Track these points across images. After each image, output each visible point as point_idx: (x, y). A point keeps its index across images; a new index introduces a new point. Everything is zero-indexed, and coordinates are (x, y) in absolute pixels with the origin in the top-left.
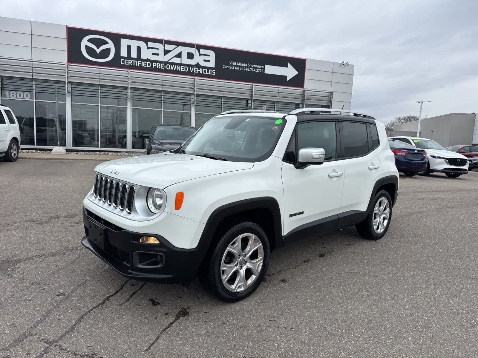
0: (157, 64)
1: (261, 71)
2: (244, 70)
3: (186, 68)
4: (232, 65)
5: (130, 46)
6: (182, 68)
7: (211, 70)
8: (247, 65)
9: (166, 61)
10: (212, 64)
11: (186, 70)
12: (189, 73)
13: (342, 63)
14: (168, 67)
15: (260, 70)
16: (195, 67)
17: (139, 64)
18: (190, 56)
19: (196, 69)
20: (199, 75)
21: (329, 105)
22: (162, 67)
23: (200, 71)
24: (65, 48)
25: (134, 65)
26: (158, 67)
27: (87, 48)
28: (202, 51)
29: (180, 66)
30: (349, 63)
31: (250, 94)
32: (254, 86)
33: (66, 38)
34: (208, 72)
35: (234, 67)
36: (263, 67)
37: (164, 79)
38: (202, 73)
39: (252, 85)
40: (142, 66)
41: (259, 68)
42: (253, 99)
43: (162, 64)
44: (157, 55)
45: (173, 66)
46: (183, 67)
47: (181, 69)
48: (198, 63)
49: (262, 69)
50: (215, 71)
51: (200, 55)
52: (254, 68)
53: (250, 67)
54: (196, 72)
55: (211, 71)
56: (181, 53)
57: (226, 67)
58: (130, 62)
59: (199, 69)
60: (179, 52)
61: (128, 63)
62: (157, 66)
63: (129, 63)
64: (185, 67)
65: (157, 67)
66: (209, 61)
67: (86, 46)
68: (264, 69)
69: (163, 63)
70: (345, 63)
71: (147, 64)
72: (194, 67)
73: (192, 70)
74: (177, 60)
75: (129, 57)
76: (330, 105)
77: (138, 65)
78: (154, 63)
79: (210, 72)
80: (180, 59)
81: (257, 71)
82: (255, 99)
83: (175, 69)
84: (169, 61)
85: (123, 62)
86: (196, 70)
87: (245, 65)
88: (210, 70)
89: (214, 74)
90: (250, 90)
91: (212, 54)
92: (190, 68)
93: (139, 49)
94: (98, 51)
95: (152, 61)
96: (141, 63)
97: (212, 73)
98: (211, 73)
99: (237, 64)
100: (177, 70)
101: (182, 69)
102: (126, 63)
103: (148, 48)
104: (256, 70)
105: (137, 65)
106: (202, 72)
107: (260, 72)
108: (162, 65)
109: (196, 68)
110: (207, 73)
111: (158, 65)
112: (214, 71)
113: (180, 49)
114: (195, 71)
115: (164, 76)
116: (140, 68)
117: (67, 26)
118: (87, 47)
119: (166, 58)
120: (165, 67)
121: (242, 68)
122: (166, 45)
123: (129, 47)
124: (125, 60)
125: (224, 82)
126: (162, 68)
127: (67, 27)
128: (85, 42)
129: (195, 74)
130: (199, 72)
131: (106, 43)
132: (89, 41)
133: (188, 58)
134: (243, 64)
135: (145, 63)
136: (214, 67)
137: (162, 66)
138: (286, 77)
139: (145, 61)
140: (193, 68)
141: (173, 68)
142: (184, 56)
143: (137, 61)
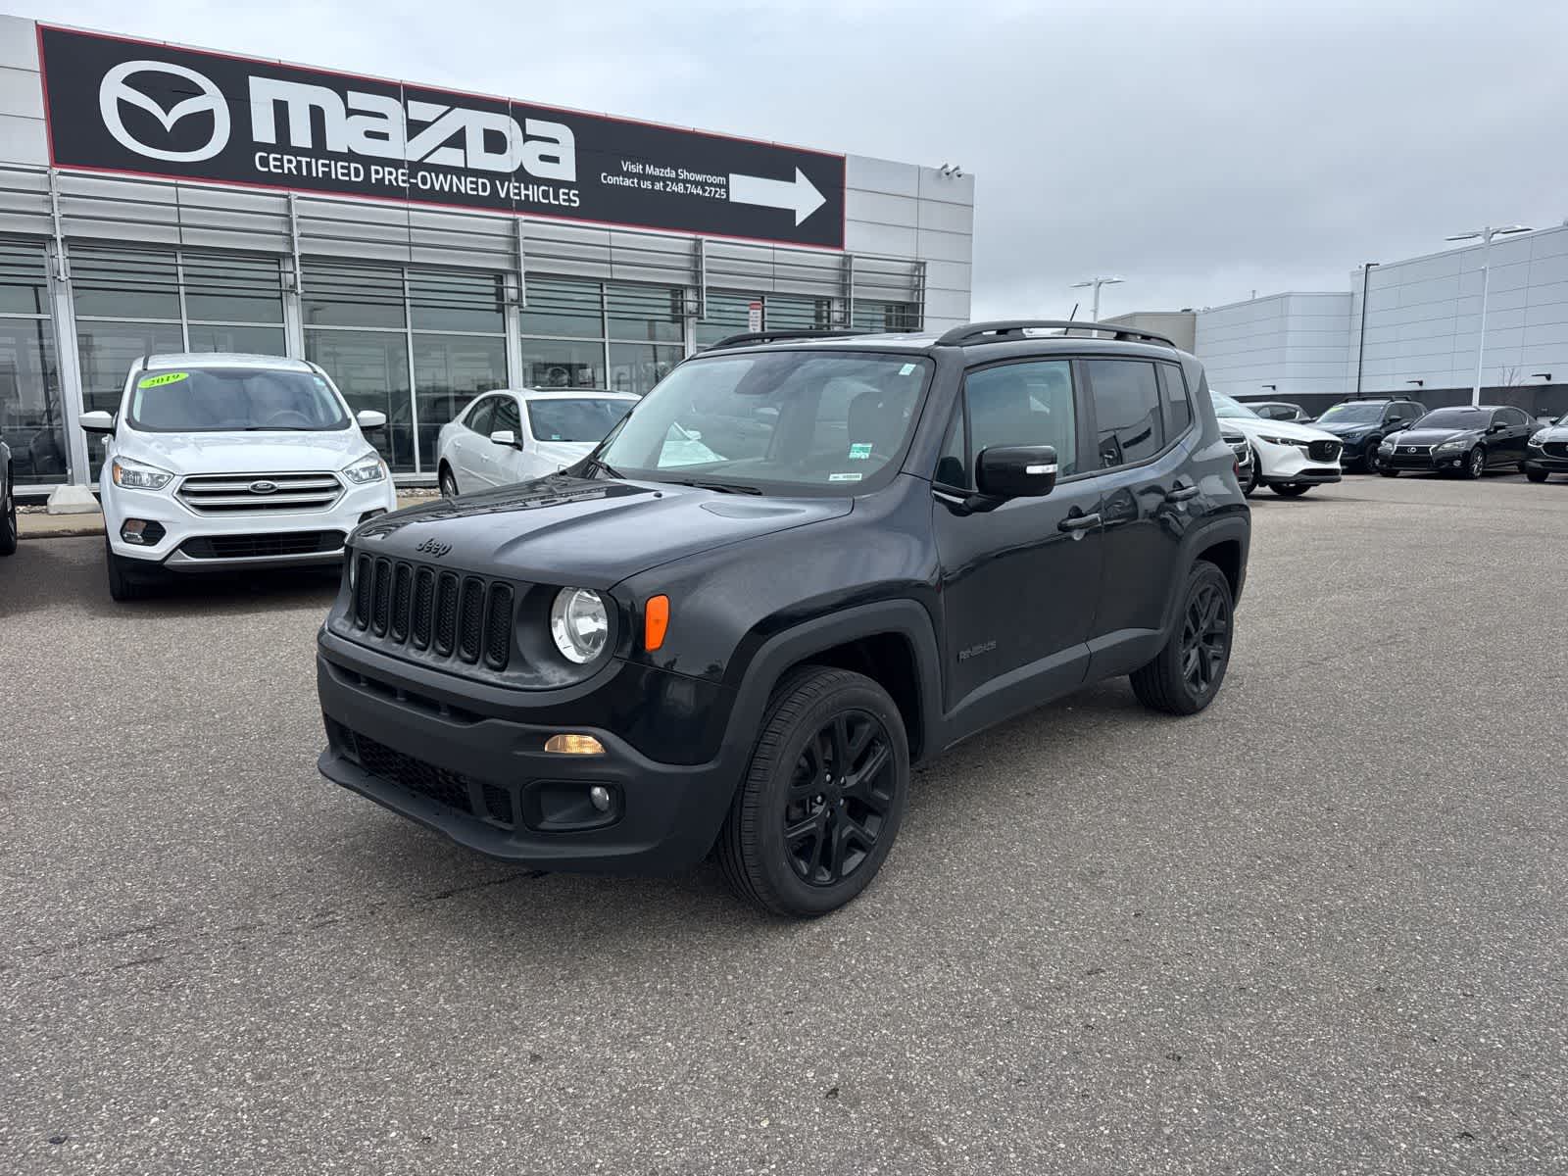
0: (387, 169)
1: (720, 194)
2: (668, 190)
3: (484, 184)
4: (629, 175)
5: (285, 104)
6: (471, 182)
7: (567, 191)
8: (677, 174)
9: (416, 158)
10: (567, 171)
11: (484, 190)
12: (494, 203)
13: (944, 167)
14: (424, 178)
15: (716, 192)
16: (513, 180)
17: (323, 172)
18: (495, 142)
19: (516, 188)
20: (527, 207)
21: (915, 301)
22: (403, 181)
23: (530, 193)
24: (38, 107)
25: (305, 173)
26: (390, 180)
27: (125, 108)
28: (534, 126)
29: (463, 178)
30: (962, 171)
31: (692, 269)
32: (704, 244)
33: (39, 70)
34: (556, 197)
35: (636, 181)
36: (721, 180)
37: (412, 224)
38: (536, 200)
39: (699, 242)
40: (334, 176)
41: (711, 185)
42: (705, 287)
43: (404, 171)
44: (384, 137)
45: (441, 177)
46: (474, 179)
47: (465, 186)
48: (521, 166)
49: (720, 186)
50: (577, 192)
51: (527, 138)
52: (696, 183)
53: (685, 181)
54: (518, 198)
55: (564, 194)
56: (463, 130)
57: (612, 180)
58: (289, 164)
59: (527, 189)
60: (459, 128)
61: (282, 167)
62: (387, 177)
63: (286, 165)
64: (480, 181)
65: (387, 182)
66: (555, 160)
67: (120, 102)
68: (727, 187)
69: (406, 166)
70: (951, 168)
71: (349, 171)
72: (510, 182)
73: (502, 190)
74: (452, 157)
75: (283, 143)
76: (918, 299)
77: (317, 173)
78: (373, 168)
79: (561, 197)
80: (462, 151)
81: (707, 194)
82: (710, 284)
83: (446, 188)
84: (426, 161)
85: (264, 162)
86: (516, 191)
87: (670, 173)
88: (561, 191)
89: (577, 204)
90: (691, 255)
91: (564, 134)
92: (498, 183)
93: (317, 115)
94: (168, 121)
95: (367, 161)
96: (329, 166)
97: (570, 200)
98: (564, 200)
99: (644, 169)
100: (455, 190)
101: (472, 189)
102: (275, 167)
103: (350, 112)
104: (704, 191)
105: (314, 175)
106: (538, 199)
107: (717, 196)
108: (403, 174)
109: (517, 184)
110: (552, 202)
111: (390, 173)
112: (574, 195)
113: (460, 117)
114: (515, 194)
115: (411, 212)
116: (327, 184)
117: (36, 22)
118: (123, 105)
119: (415, 150)
120: (412, 181)
121: (661, 184)
122: (410, 103)
123: (281, 109)
124: (272, 156)
125: (610, 230)
126: (405, 185)
127: (37, 26)
128: (113, 88)
129: (514, 206)
130: (527, 196)
131: (197, 91)
132: (132, 81)
133: (488, 149)
134: (662, 170)
135: (342, 167)
136: (573, 178)
137: (404, 178)
138: (793, 212)
139: (342, 161)
140: (506, 183)
141: (440, 182)
142: (475, 141)
143: (313, 161)
